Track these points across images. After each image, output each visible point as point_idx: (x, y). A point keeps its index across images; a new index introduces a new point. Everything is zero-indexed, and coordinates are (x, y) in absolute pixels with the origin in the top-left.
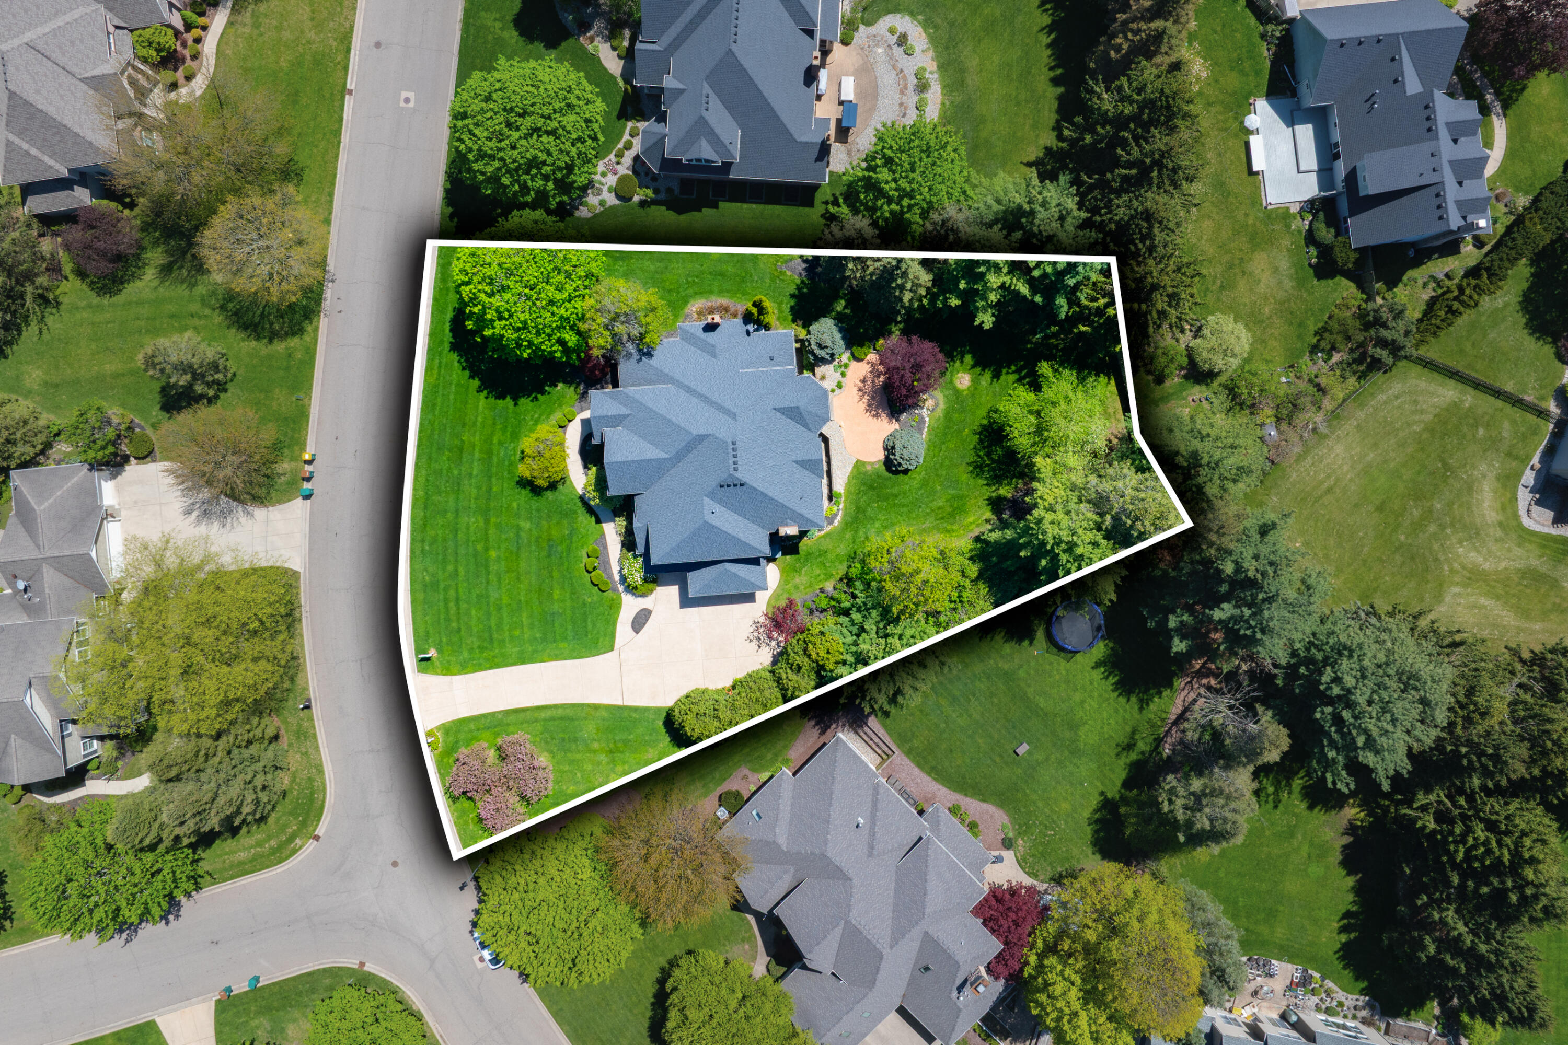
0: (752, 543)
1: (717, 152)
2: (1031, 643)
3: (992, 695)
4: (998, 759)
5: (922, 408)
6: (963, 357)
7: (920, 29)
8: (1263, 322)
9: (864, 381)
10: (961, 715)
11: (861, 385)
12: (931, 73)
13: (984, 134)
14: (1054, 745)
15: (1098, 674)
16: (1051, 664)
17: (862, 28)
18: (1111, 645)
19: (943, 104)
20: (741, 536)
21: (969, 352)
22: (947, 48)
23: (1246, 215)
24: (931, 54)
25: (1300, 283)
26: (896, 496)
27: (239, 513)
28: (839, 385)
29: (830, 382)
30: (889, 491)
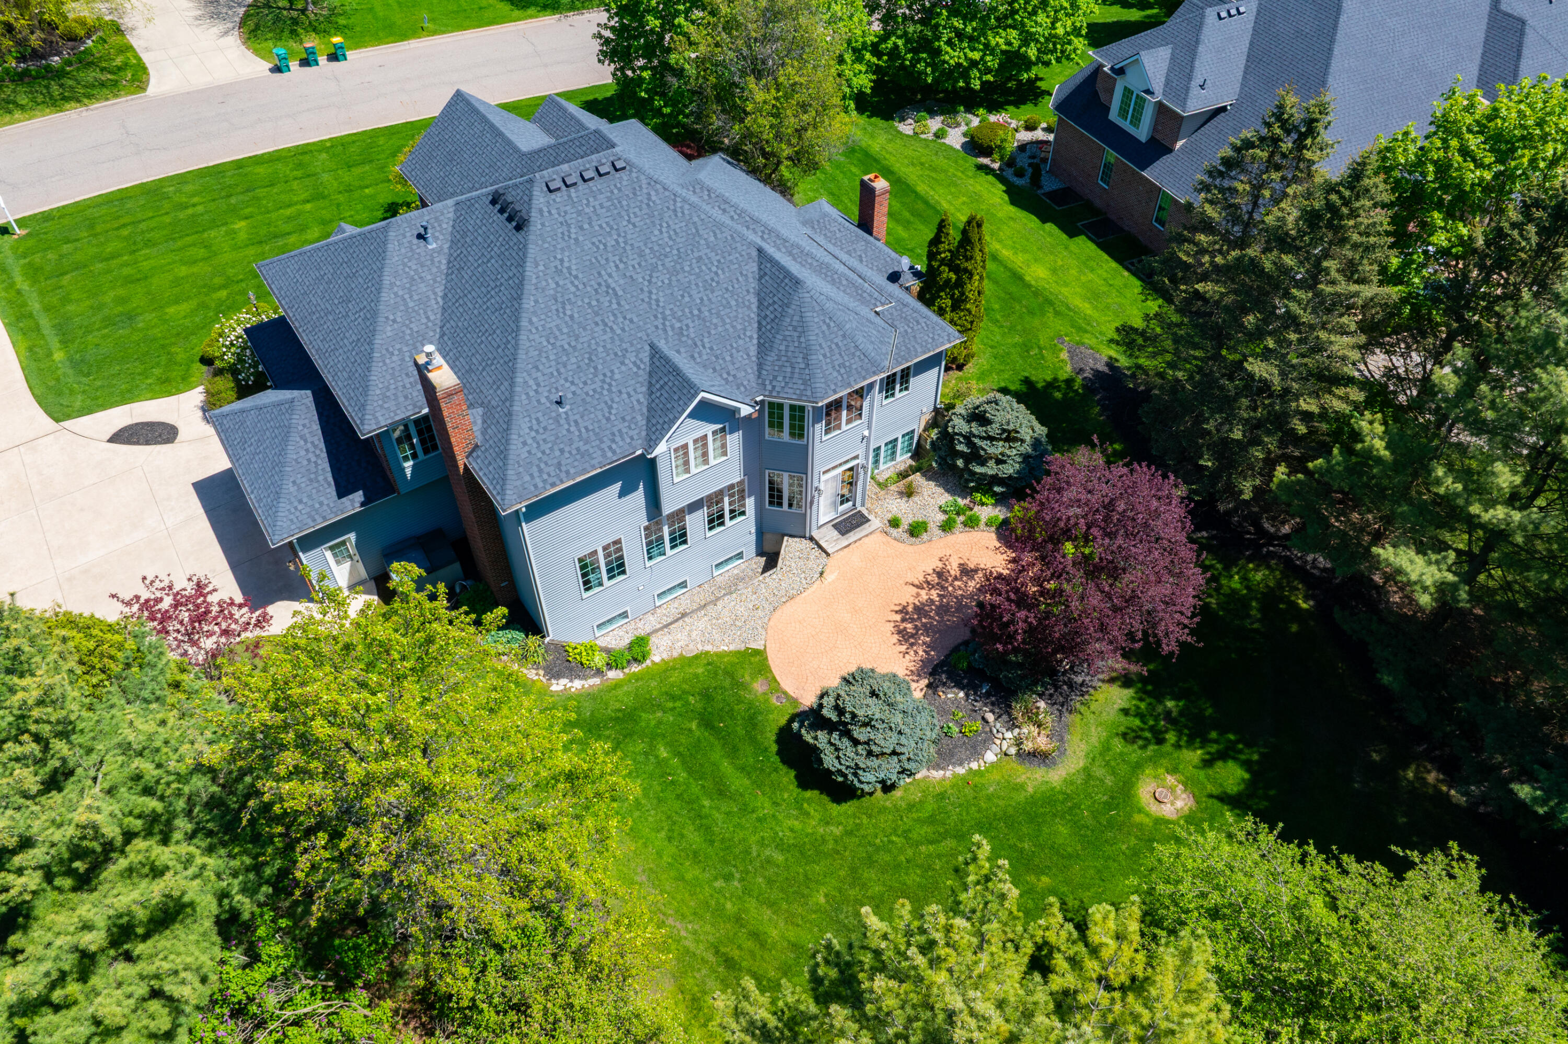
1: (1168, 83)
5: (1012, 724)
6: (1223, 756)
9: (966, 572)
11: (954, 570)
21: (1247, 765)
26: (721, 791)
27: (221, 27)
28: (916, 530)
29: (906, 511)
30: (726, 766)
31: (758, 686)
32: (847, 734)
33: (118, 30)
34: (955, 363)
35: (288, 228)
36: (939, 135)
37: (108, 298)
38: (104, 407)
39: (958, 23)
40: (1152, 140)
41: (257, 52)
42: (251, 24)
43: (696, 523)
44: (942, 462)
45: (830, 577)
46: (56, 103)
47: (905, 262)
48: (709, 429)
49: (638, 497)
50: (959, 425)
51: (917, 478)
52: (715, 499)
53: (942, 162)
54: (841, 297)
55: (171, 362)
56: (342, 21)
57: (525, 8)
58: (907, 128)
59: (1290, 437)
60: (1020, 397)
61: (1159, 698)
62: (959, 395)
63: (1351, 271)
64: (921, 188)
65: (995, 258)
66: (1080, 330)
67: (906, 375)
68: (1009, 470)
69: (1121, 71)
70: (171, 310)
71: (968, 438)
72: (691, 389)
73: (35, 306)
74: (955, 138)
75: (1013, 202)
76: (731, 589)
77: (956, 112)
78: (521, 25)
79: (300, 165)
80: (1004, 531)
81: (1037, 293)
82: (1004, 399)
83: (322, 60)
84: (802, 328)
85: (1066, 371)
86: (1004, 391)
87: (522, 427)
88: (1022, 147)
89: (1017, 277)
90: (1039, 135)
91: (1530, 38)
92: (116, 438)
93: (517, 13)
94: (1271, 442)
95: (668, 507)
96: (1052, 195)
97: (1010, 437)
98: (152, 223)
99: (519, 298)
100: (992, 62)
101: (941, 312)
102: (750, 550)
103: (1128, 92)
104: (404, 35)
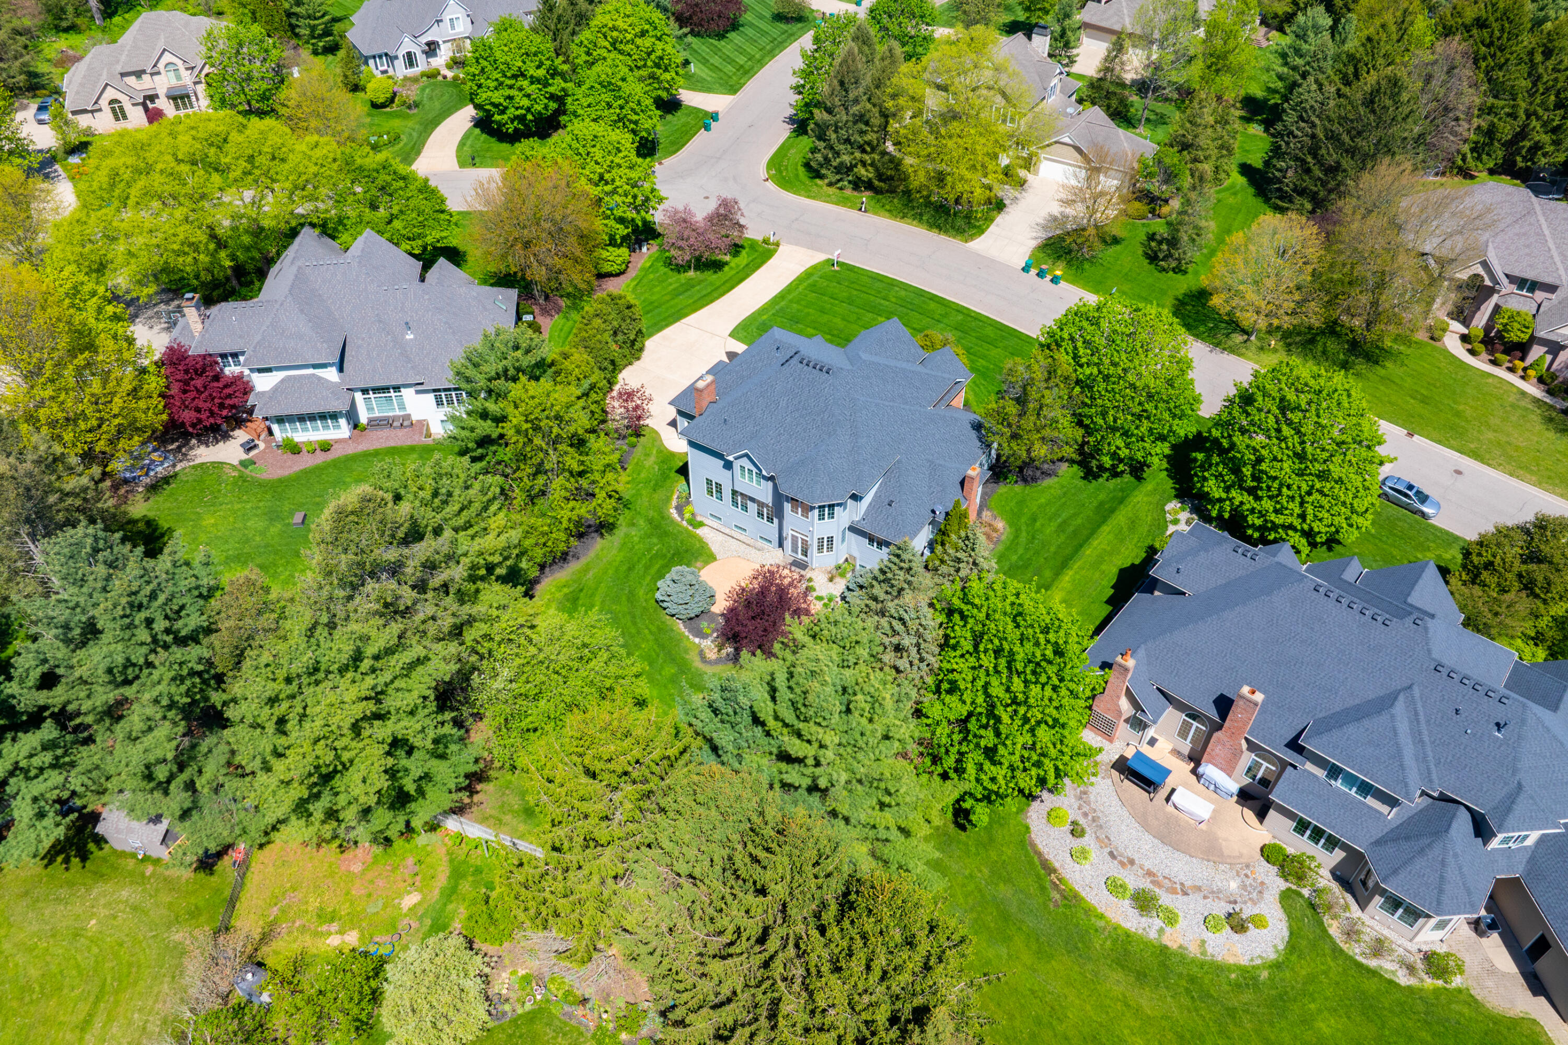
7: (1244, 961)
12: (1161, 931)
13: (1019, 941)
17: (1283, 885)
19: (1102, 917)
22: (1192, 980)
24: (1193, 950)
27: (1039, 234)
31: (699, 564)
41: (1032, 255)
42: (1051, 241)
43: (752, 507)
73: (790, 297)
83: (1049, 278)
104: (1098, 291)
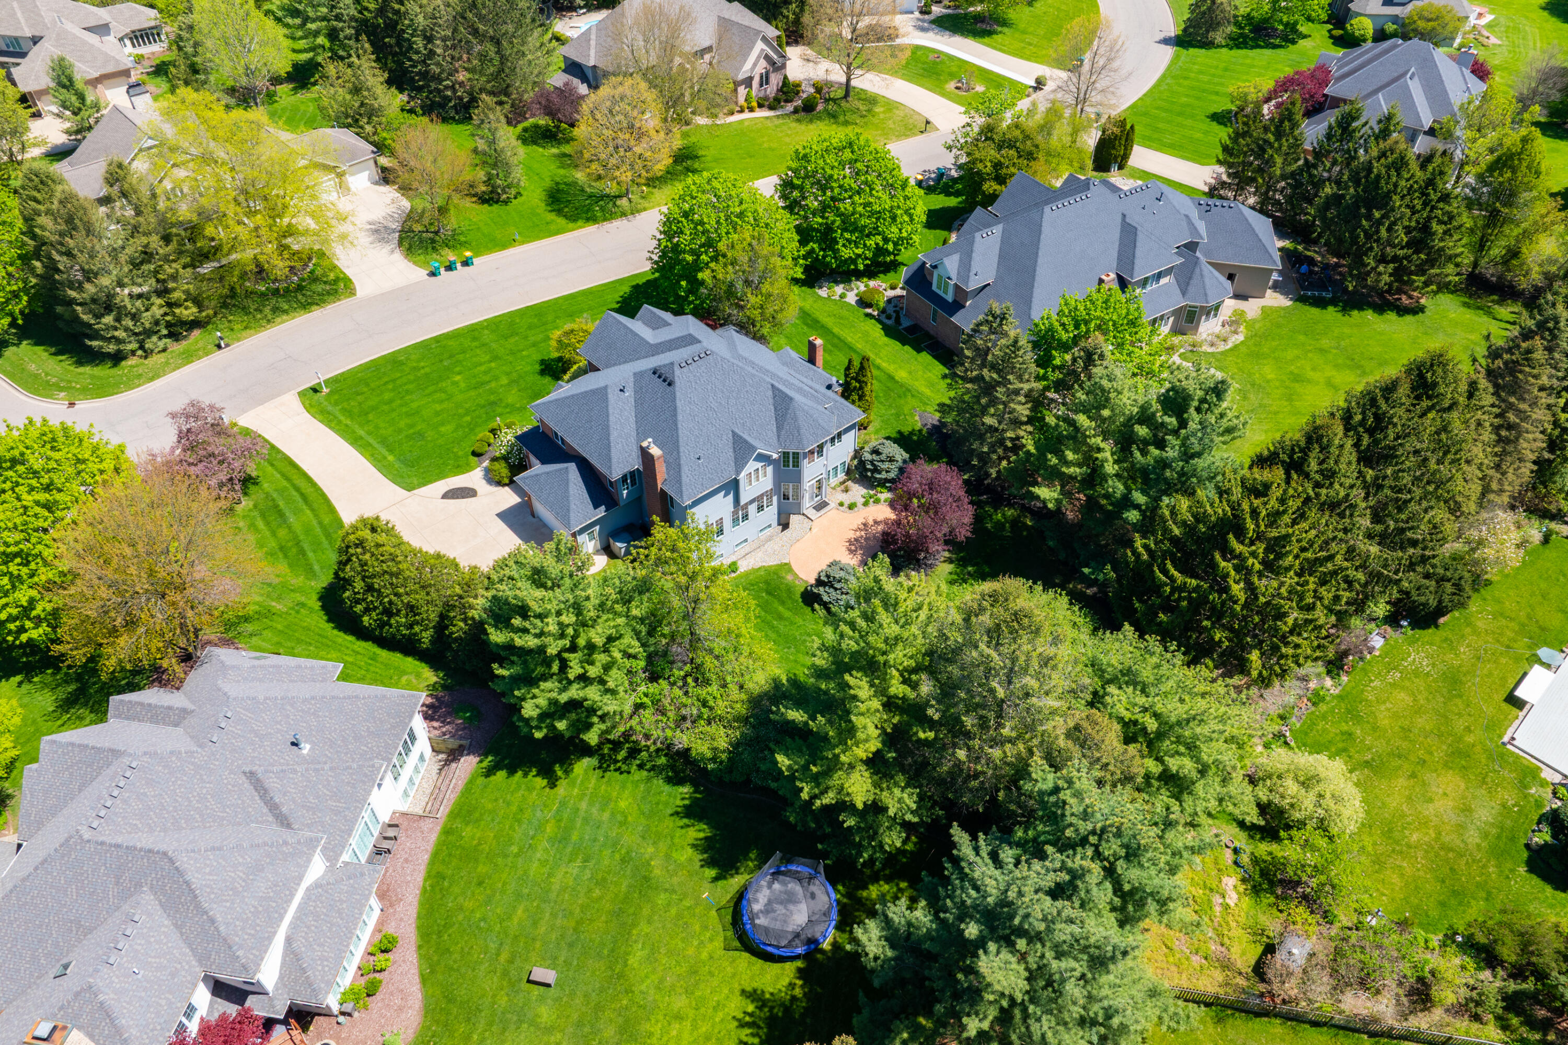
0: (613, 451)
1: (958, 274)
2: (716, 879)
3: (602, 883)
4: (504, 957)
8: (1397, 842)
10: (544, 863)
11: (871, 522)
14: (579, 1024)
15: (739, 1006)
16: (705, 928)
18: (798, 992)
20: (614, 435)
23: (1468, 729)
25: (1498, 853)
26: (780, 617)
27: (388, 247)
28: (851, 507)
29: (847, 498)
30: (781, 609)
31: (789, 577)
32: (832, 586)
33: (322, 255)
34: (863, 426)
35: (487, 378)
36: (842, 296)
37: (402, 424)
38: (430, 482)
39: (847, 235)
40: (955, 301)
41: (415, 263)
42: (406, 244)
43: (752, 509)
44: (861, 475)
45: (814, 530)
46: (306, 306)
47: (834, 380)
48: (759, 465)
49: (731, 497)
50: (867, 456)
51: (849, 483)
52: (759, 498)
53: (845, 313)
54: (809, 403)
55: (457, 457)
56: (462, 239)
57: (575, 221)
58: (823, 293)
59: (1006, 449)
60: (895, 441)
61: (965, 566)
62: (866, 442)
63: (1020, 378)
64: (836, 330)
65: (878, 368)
66: (925, 404)
67: (839, 435)
68: (892, 475)
69: (935, 267)
70: (443, 429)
71: (872, 462)
72: (754, 449)
73: (361, 432)
74: (851, 298)
75: (887, 335)
76: (770, 539)
77: (850, 281)
78: (576, 233)
79: (474, 339)
80: (892, 504)
81: (902, 386)
82: (887, 442)
83: (459, 265)
84: (795, 419)
85: (918, 426)
86: (888, 438)
87: (685, 470)
88: (889, 301)
89: (891, 378)
90: (899, 292)
91: (1141, 237)
92: (446, 496)
93: (571, 225)
94: (1000, 451)
95: (742, 502)
96: (906, 329)
97: (891, 460)
98: (404, 380)
99: (675, 415)
100: (869, 254)
101: (853, 402)
102: (775, 523)
103: (940, 277)
104: (504, 246)
